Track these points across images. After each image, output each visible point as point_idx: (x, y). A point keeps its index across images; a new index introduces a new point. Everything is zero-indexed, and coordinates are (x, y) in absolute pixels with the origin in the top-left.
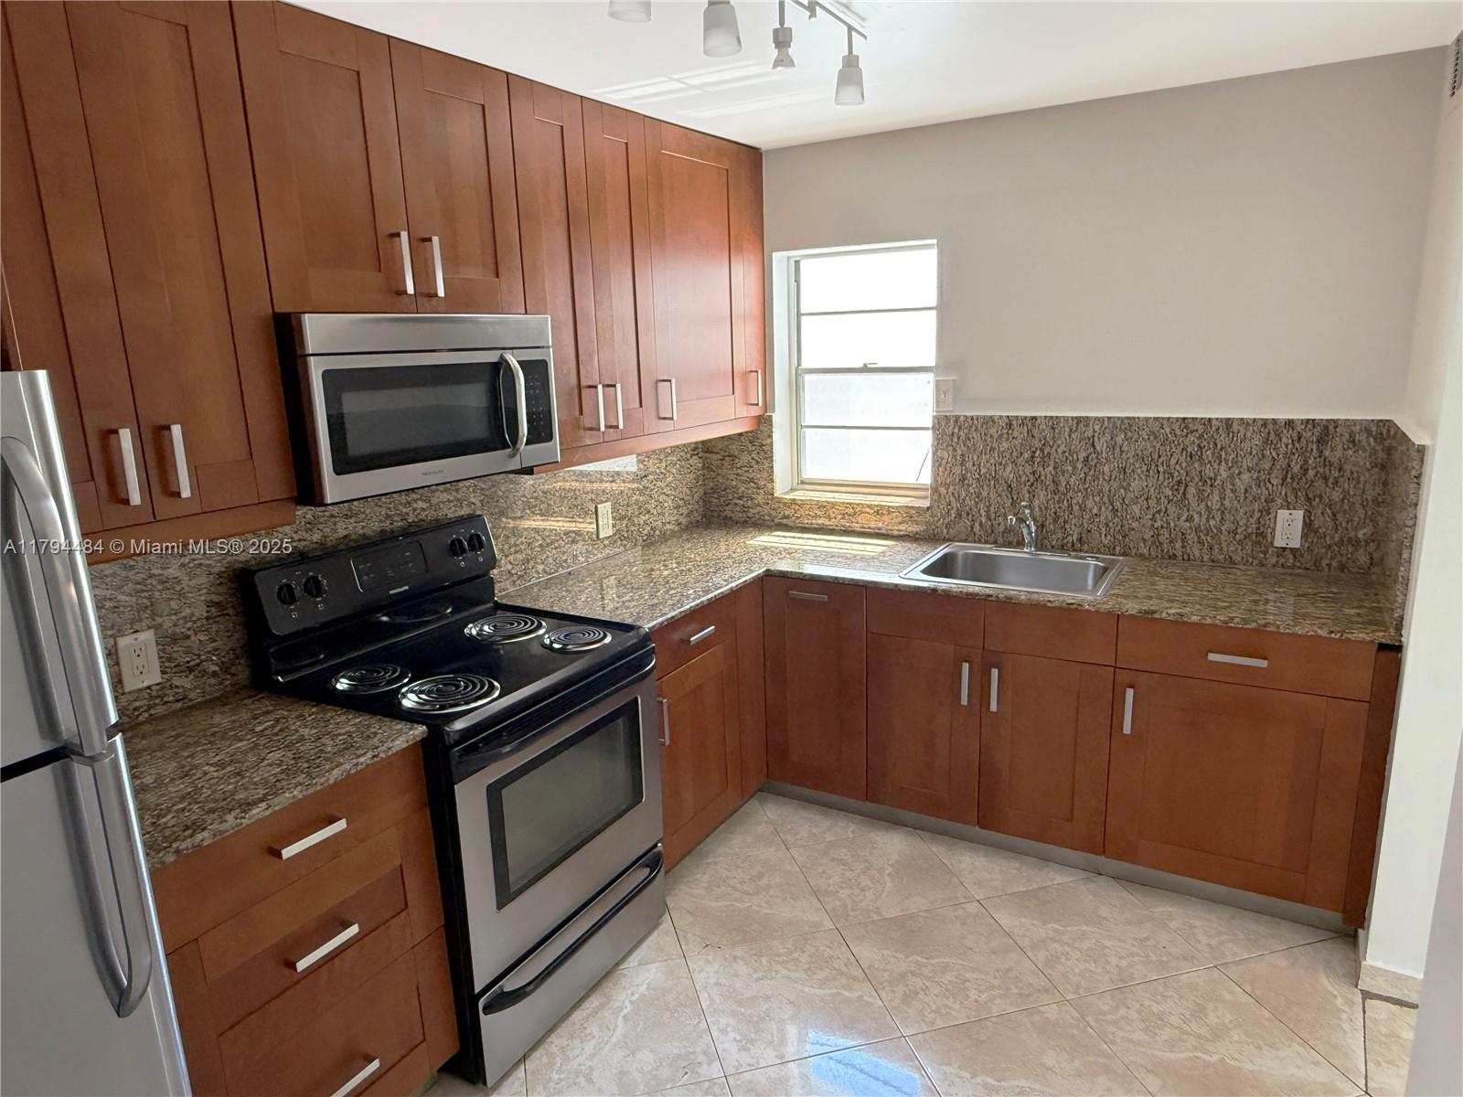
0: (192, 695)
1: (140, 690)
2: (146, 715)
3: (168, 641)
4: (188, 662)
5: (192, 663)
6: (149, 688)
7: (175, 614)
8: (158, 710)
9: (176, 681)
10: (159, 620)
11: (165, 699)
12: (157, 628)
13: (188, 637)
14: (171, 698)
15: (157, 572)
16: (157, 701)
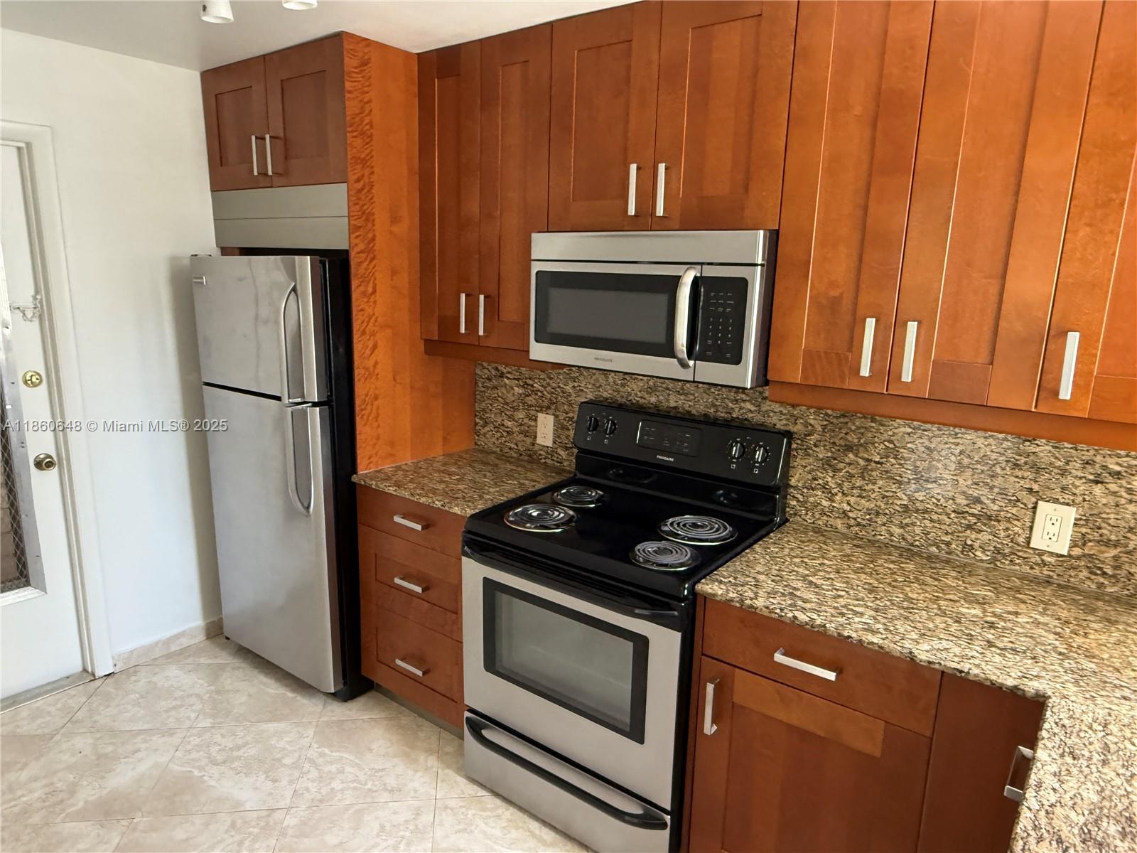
0: (565, 464)
1: (544, 446)
2: (543, 461)
3: (559, 428)
4: (566, 444)
5: (568, 446)
6: (548, 447)
7: (567, 413)
8: (549, 461)
9: (560, 451)
10: (558, 413)
11: (553, 458)
12: (556, 416)
13: (569, 430)
14: (555, 459)
15: (562, 386)
16: (550, 456)
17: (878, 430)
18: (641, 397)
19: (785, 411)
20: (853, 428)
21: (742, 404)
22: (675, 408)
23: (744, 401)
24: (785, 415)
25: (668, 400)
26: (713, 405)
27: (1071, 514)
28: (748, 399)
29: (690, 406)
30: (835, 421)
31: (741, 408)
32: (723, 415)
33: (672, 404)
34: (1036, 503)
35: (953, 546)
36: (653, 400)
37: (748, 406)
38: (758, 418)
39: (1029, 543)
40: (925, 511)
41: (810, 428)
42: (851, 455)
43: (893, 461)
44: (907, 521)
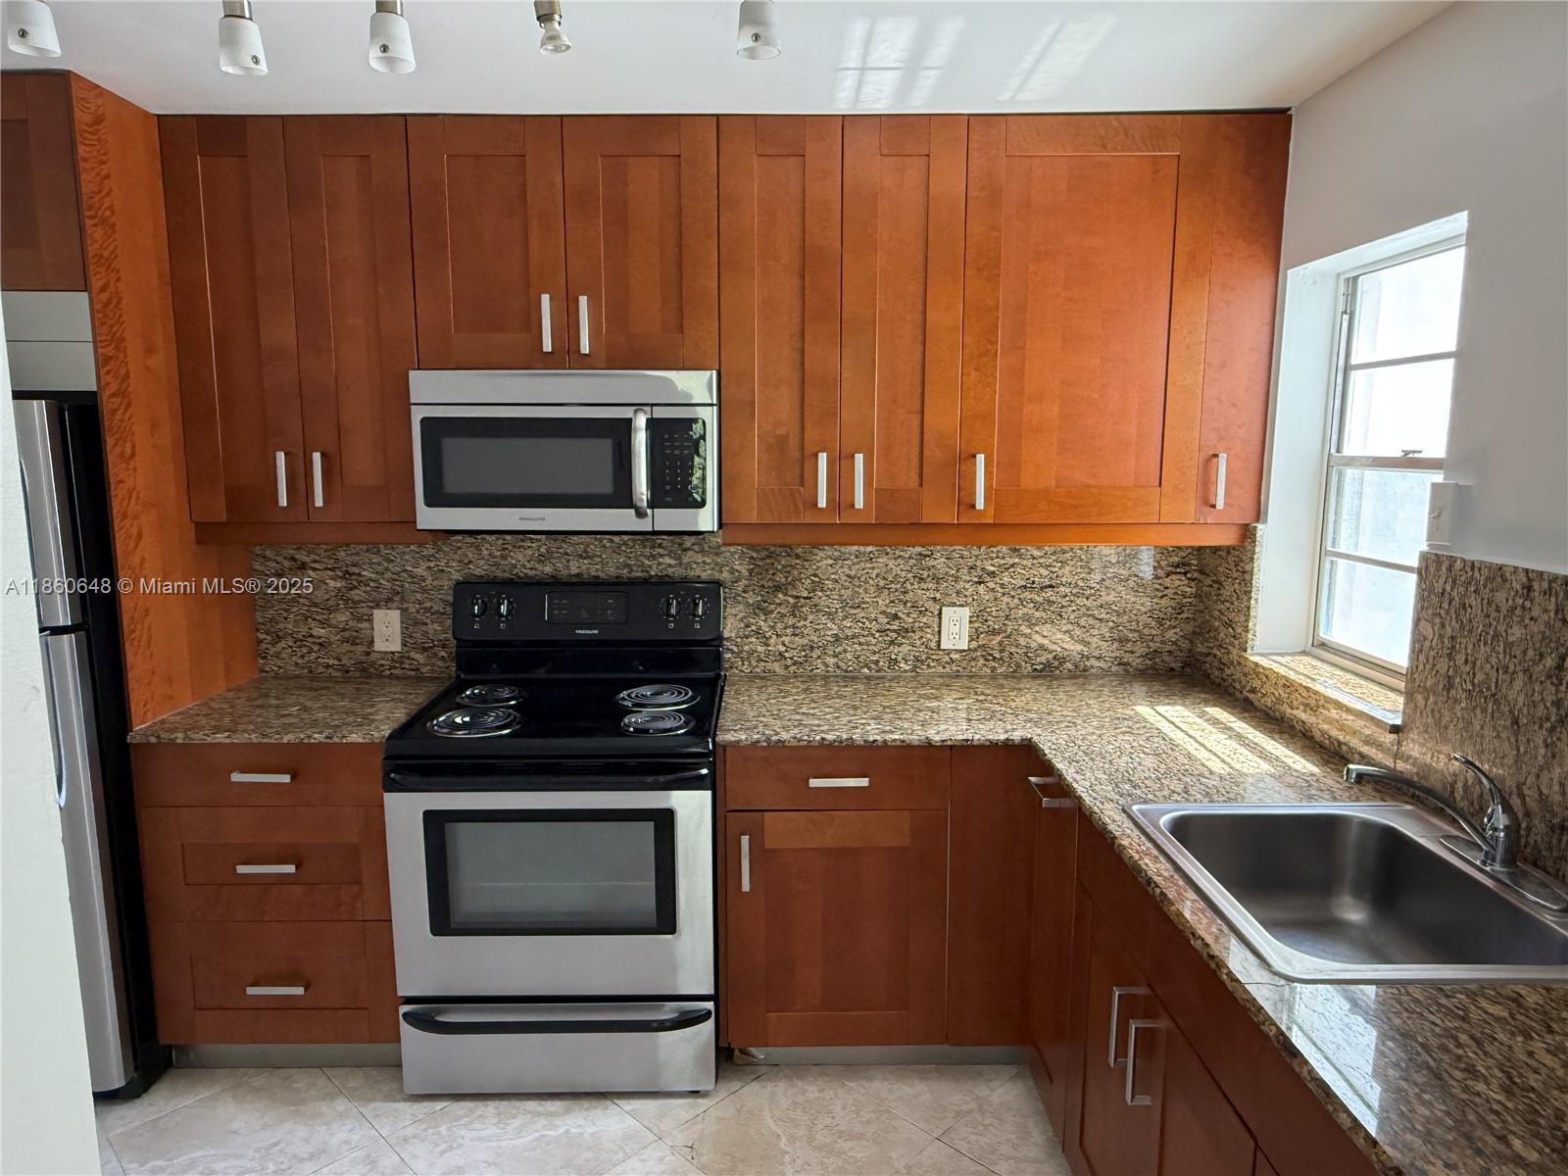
0: (424, 670)
1: (386, 652)
2: (388, 672)
3: (409, 624)
4: (424, 643)
5: (426, 645)
6: (393, 653)
7: (419, 604)
8: (397, 672)
9: (413, 654)
10: (406, 605)
11: (404, 666)
12: (404, 611)
13: (426, 624)
14: (408, 667)
15: (410, 569)
16: (397, 665)
17: (803, 567)
18: (531, 569)
19: (708, 561)
20: (779, 567)
21: (661, 560)
22: (577, 575)
23: (662, 556)
24: (709, 564)
25: (568, 568)
26: (627, 565)
27: (966, 612)
28: (666, 553)
29: (597, 570)
30: (760, 563)
31: (659, 564)
32: (639, 574)
33: (574, 571)
34: (941, 609)
35: (881, 663)
36: (548, 569)
37: (667, 560)
38: (677, 572)
39: (939, 646)
40: (854, 636)
41: (737, 574)
42: (780, 595)
43: (820, 594)
44: (840, 649)
